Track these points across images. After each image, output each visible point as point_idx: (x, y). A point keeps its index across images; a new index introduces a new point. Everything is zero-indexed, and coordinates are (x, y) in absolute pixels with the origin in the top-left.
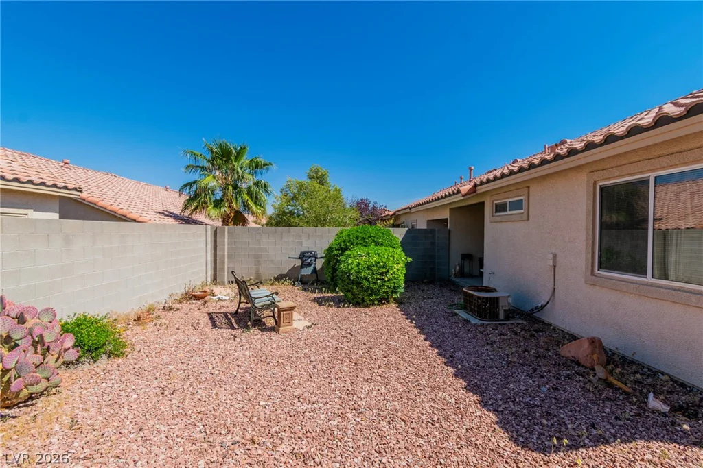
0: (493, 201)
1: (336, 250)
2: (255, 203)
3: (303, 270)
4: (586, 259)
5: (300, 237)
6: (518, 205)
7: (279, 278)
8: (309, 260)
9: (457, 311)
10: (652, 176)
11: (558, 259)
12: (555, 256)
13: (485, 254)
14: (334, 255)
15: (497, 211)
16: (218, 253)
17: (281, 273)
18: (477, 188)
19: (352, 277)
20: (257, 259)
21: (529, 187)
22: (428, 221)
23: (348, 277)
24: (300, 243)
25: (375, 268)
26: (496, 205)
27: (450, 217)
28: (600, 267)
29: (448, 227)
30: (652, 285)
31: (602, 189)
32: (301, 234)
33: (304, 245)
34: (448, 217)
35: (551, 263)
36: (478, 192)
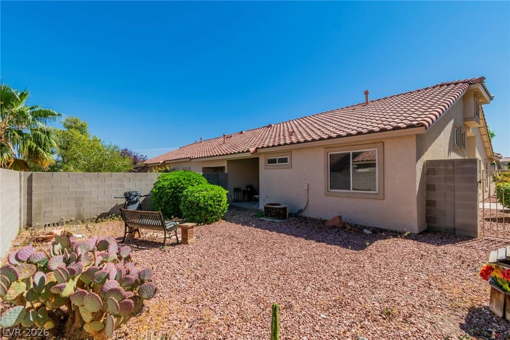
0: (266, 158)
1: (169, 189)
2: (44, 150)
3: (129, 207)
4: (325, 186)
5: (122, 180)
6: (285, 160)
7: (104, 216)
8: (135, 199)
9: (262, 218)
10: (351, 152)
11: (310, 186)
12: (308, 185)
13: (260, 186)
14: (167, 193)
15: (268, 163)
16: (33, 198)
17: (104, 212)
18: (258, 150)
19: (202, 205)
20: (79, 202)
21: (291, 152)
22: (203, 168)
23: (197, 205)
24: (122, 186)
25: (215, 198)
26: (268, 160)
27: (227, 166)
28: (331, 188)
29: (226, 172)
30: (352, 193)
31: (330, 155)
32: (123, 178)
33: (126, 187)
34: (226, 166)
35: (307, 188)
36: (258, 152)
